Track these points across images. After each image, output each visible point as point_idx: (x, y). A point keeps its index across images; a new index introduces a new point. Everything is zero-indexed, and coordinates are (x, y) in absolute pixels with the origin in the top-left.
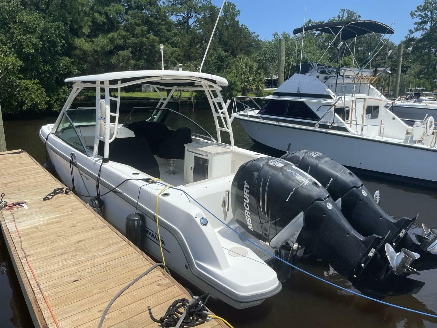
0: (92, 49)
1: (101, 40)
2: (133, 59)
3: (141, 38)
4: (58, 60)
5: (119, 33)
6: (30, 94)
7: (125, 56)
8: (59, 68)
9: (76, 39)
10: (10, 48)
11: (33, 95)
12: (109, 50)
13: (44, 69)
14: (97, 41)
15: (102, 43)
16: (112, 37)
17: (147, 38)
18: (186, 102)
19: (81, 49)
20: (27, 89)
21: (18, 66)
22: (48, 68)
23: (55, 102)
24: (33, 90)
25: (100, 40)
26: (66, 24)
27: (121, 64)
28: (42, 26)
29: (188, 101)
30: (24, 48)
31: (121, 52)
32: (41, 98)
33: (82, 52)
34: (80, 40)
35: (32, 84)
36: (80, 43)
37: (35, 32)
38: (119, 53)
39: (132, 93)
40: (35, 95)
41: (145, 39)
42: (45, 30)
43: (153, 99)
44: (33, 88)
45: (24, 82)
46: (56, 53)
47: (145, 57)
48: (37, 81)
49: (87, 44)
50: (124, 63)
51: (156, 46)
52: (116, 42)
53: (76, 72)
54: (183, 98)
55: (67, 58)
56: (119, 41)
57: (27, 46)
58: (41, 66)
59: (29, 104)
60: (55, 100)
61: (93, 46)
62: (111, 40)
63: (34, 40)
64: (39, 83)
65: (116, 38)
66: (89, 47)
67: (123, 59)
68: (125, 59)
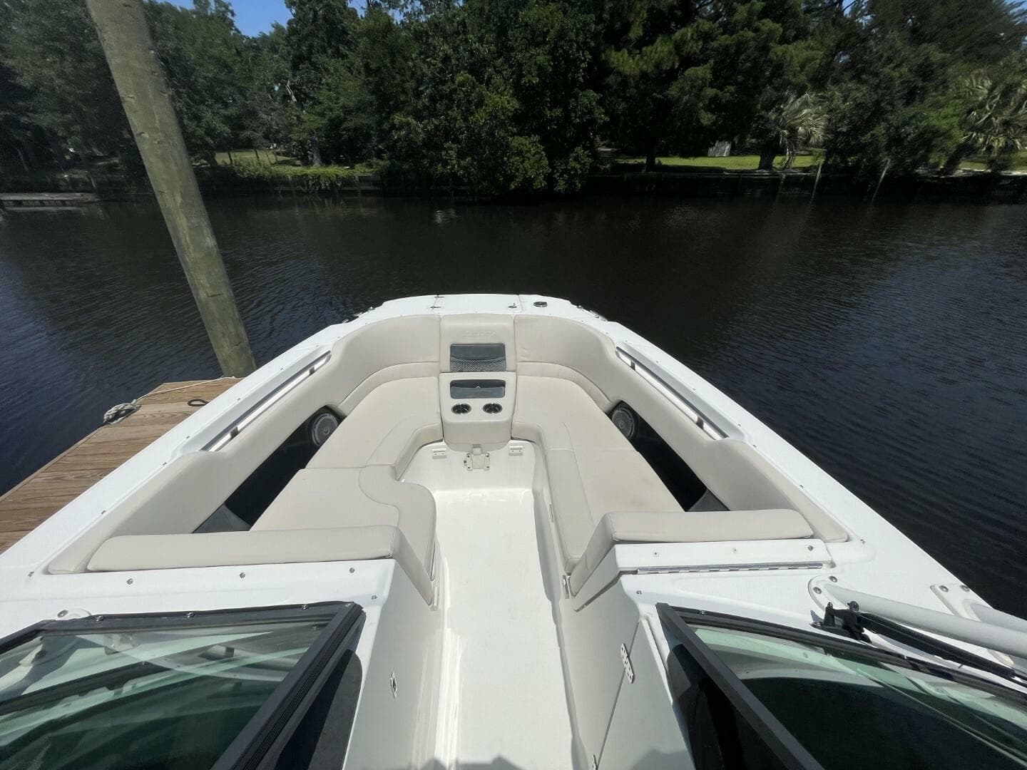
0: (637, 72)
1: (659, 49)
2: (712, 86)
3: (741, 32)
4: (576, 96)
5: (697, 26)
6: (522, 162)
7: (698, 78)
8: (575, 112)
9: (613, 53)
10: (506, 80)
11: (527, 164)
12: (668, 68)
13: (552, 116)
14: (651, 52)
15: (659, 55)
16: (681, 39)
17: (756, 30)
18: (798, 177)
19: (619, 73)
20: (519, 153)
21: (509, 110)
22: (558, 112)
23: (561, 175)
24: (528, 155)
25: (657, 48)
26: (599, 20)
27: (686, 97)
28: (557, 26)
29: (801, 176)
30: (524, 76)
31: (690, 71)
32: (538, 169)
33: (619, 79)
34: (620, 54)
35: (528, 144)
36: (618, 60)
37: (544, 42)
38: (687, 73)
39: (692, 158)
40: (530, 165)
41: (751, 34)
42: (562, 35)
43: (728, 171)
44: (528, 151)
45: (516, 142)
46: (575, 81)
47: (740, 78)
48: (536, 138)
49: (631, 61)
50: (692, 94)
51: (773, 47)
52: (687, 49)
53: (601, 119)
54: (793, 168)
55: (591, 93)
56: (695, 45)
57: (530, 73)
58: (546, 109)
59: (519, 179)
60: (561, 171)
61: (641, 63)
62: (678, 47)
63: (541, 59)
64: (540, 142)
65: (689, 38)
66: (633, 66)
67: (693, 87)
68: (695, 87)
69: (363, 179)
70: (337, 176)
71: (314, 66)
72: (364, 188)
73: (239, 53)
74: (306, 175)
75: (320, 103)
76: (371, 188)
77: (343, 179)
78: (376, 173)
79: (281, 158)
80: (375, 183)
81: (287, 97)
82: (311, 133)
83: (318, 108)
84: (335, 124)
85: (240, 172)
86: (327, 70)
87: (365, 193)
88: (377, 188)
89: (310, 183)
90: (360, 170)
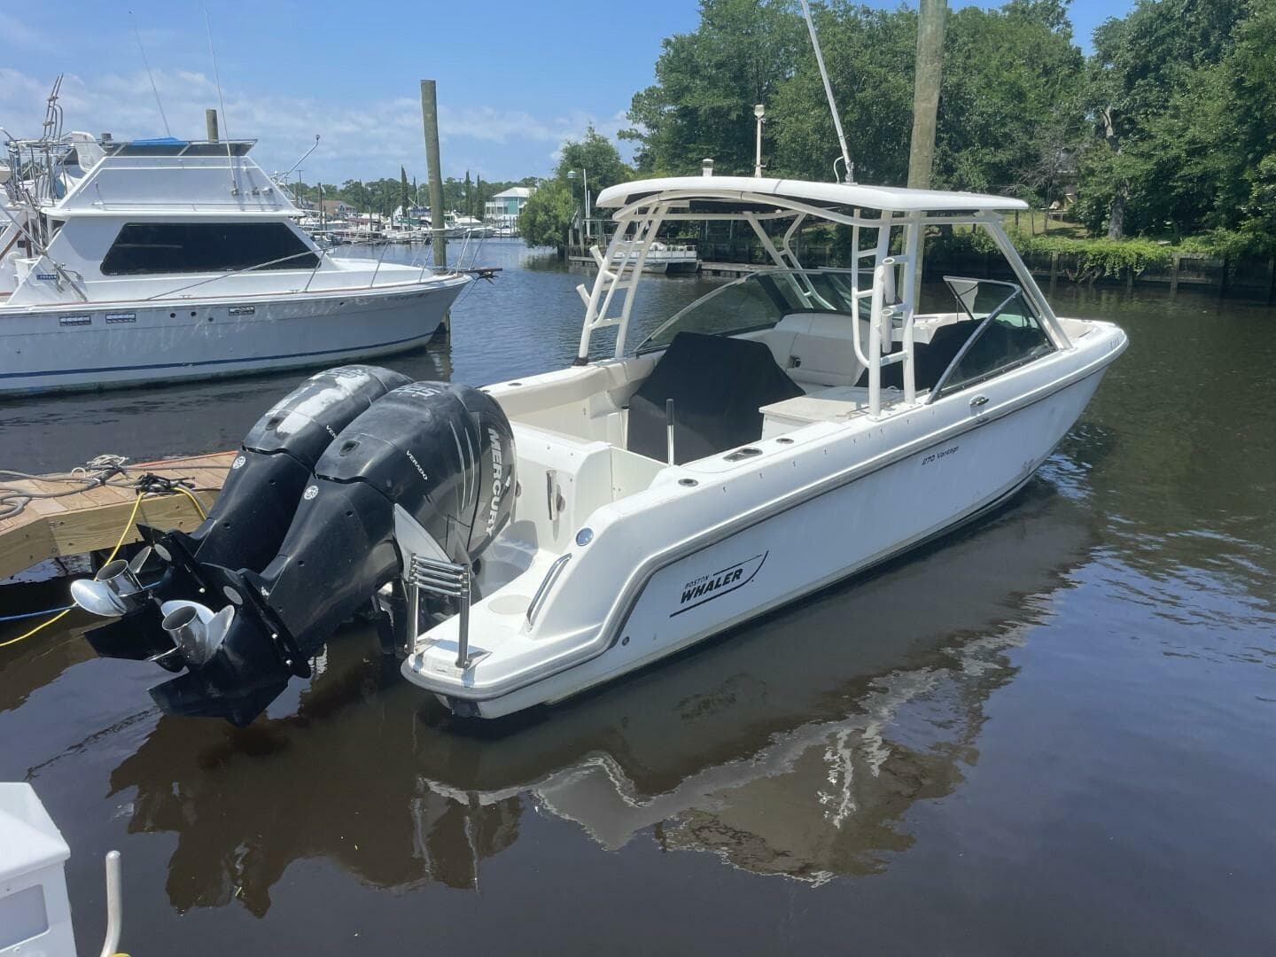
69: (1187, 265)
70: (1140, 255)
71: (1162, 81)
72: (1183, 279)
73: (1047, 72)
74: (1084, 253)
75: (1152, 137)
76: (1201, 279)
77: (1150, 263)
78: (1217, 254)
79: (1054, 225)
80: (1210, 271)
81: (1101, 129)
82: (1119, 185)
83: (1144, 147)
84: (1165, 171)
85: (979, 244)
86: (1182, 85)
87: (1183, 287)
88: (1210, 281)
89: (1087, 266)
90: (1191, 248)
